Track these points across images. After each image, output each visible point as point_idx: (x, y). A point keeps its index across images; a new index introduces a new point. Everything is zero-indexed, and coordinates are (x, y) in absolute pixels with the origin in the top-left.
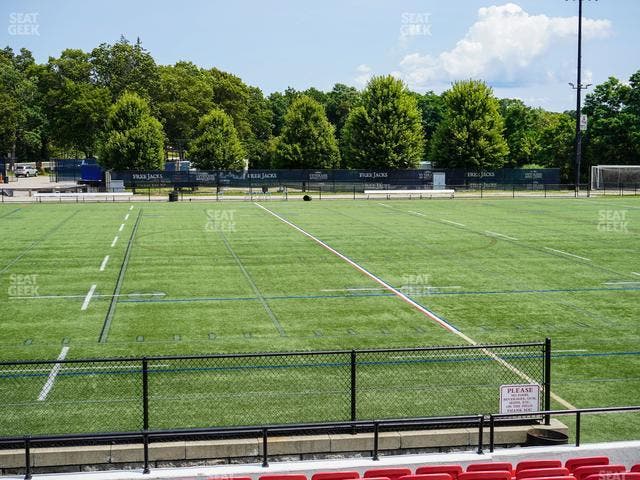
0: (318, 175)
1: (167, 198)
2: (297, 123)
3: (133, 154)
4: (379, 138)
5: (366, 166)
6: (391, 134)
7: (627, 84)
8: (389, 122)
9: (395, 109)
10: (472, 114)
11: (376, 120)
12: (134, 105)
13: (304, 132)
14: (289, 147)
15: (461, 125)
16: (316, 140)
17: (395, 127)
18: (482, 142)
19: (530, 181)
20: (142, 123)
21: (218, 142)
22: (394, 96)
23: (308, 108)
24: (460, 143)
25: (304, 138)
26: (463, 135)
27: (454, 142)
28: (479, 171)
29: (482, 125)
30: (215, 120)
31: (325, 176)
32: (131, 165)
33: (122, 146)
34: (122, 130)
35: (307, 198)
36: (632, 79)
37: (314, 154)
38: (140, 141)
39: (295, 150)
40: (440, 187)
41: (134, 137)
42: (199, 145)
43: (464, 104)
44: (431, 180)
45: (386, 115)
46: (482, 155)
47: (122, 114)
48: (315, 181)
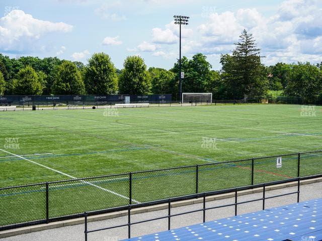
0: (77, 98)
4: (103, 81)
6: (108, 79)
7: (192, 59)
9: (109, 68)
11: (101, 73)
13: (71, 77)
14: (64, 85)
15: (135, 76)
17: (110, 76)
18: (144, 83)
19: (161, 100)
22: (107, 62)
23: (71, 66)
24: (134, 83)
25: (71, 80)
26: (136, 80)
27: (132, 83)
28: (142, 95)
30: (28, 71)
31: (80, 98)
35: (94, 108)
36: (194, 57)
37: (76, 88)
39: (67, 86)
40: (128, 103)
43: (134, 66)
44: (124, 100)
45: (105, 70)
46: (143, 88)
48: (76, 101)
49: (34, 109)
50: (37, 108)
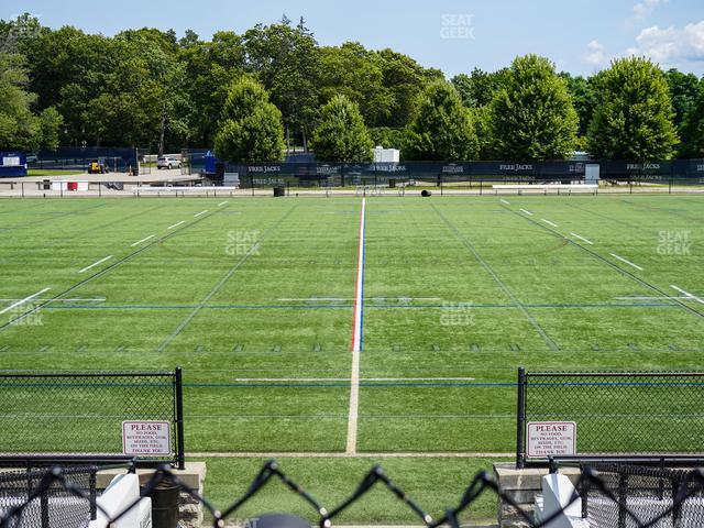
0: (452, 168)
1: (272, 192)
2: (426, 108)
3: (249, 144)
5: (506, 157)
8: (532, 106)
9: (539, 92)
10: (633, 97)
11: (518, 105)
12: (250, 92)
13: (435, 119)
14: (419, 137)
15: (617, 110)
16: (448, 129)
17: (539, 112)
20: (257, 110)
21: (339, 131)
23: (439, 92)
24: (615, 131)
25: (435, 127)
26: (618, 122)
28: (640, 163)
29: (644, 109)
31: (461, 169)
32: (247, 157)
33: (237, 135)
34: (236, 118)
35: (425, 194)
38: (255, 130)
39: (425, 139)
40: (593, 181)
41: (248, 126)
42: (321, 135)
43: (624, 85)
44: (584, 174)
45: (528, 100)
46: (643, 145)
47: (238, 101)
48: (447, 174)
49: (278, 192)
50: (286, 192)
